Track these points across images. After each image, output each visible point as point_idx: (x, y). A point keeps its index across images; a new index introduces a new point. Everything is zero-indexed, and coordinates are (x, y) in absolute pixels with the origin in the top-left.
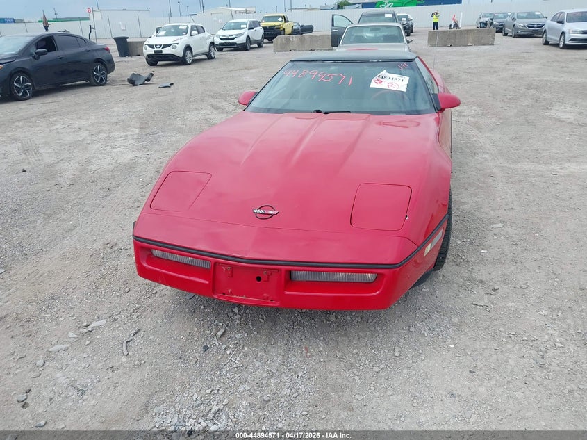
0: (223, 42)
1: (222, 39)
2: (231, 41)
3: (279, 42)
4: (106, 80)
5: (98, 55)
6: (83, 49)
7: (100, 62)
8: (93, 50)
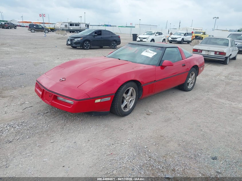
0: (172, 39)
1: (172, 38)
2: (175, 40)
3: (194, 42)
4: (116, 47)
5: (115, 39)
6: (111, 36)
7: (115, 41)
8: (114, 37)
